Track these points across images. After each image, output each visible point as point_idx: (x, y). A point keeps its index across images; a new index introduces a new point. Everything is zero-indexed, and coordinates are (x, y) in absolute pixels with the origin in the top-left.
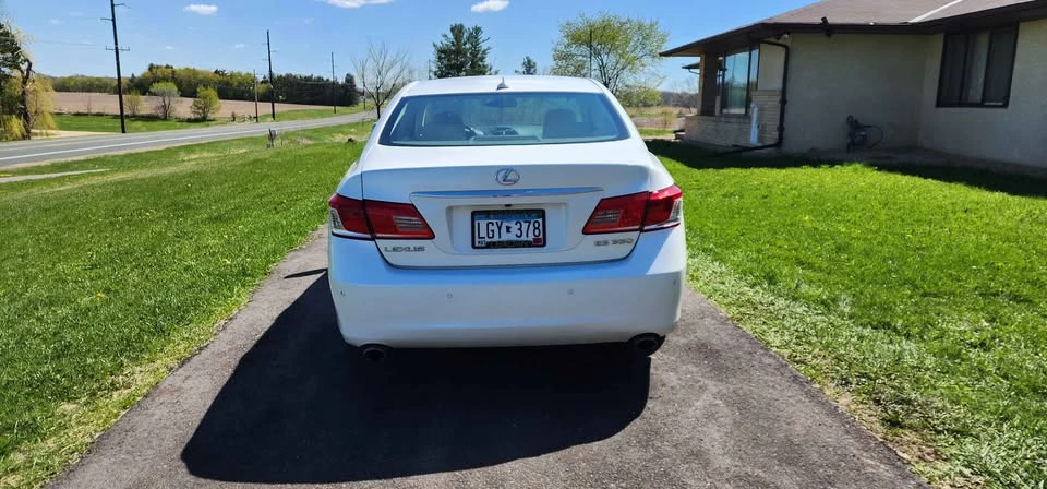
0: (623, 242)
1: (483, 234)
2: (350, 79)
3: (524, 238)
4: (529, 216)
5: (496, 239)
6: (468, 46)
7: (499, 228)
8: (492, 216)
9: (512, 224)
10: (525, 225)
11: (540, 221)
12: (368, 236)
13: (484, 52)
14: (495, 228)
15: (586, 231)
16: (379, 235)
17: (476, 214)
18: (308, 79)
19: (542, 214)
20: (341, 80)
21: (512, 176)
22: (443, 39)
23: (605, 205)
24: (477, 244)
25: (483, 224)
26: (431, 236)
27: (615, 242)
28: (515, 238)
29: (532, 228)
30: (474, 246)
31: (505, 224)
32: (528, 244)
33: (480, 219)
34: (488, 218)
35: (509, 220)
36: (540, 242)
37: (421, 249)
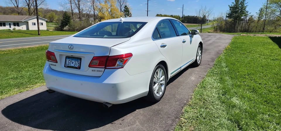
0: (99, 71)
1: (67, 63)
2: (204, 16)
3: (75, 66)
4: (78, 59)
5: (70, 65)
6: (240, 5)
7: (71, 62)
8: (70, 58)
9: (74, 61)
10: (76, 62)
11: (80, 61)
13: (246, 7)
14: (70, 62)
15: (90, 66)
16: (49, 60)
17: (67, 57)
18: (193, 17)
19: (81, 59)
20: (202, 17)
21: (72, 47)
22: (232, 4)
23: (95, 58)
24: (66, 66)
25: (68, 60)
26: (57, 63)
27: (97, 71)
28: (74, 66)
29: (78, 63)
30: (65, 66)
31: (72, 61)
32: (76, 68)
33: (67, 59)
34: (69, 59)
35: (73, 60)
36: (79, 68)
37: (55, 65)
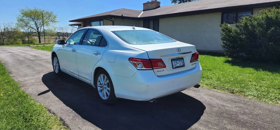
1: (174, 65)
3: (181, 65)
5: (176, 66)
10: (180, 62)
12: (151, 69)
15: (190, 62)
16: (154, 68)
17: (172, 60)
19: (182, 59)
23: (193, 56)
25: (173, 62)
26: (165, 67)
27: (194, 64)
29: (182, 62)
30: (173, 68)
31: (177, 62)
34: (174, 61)
36: (183, 66)
37: (163, 70)
